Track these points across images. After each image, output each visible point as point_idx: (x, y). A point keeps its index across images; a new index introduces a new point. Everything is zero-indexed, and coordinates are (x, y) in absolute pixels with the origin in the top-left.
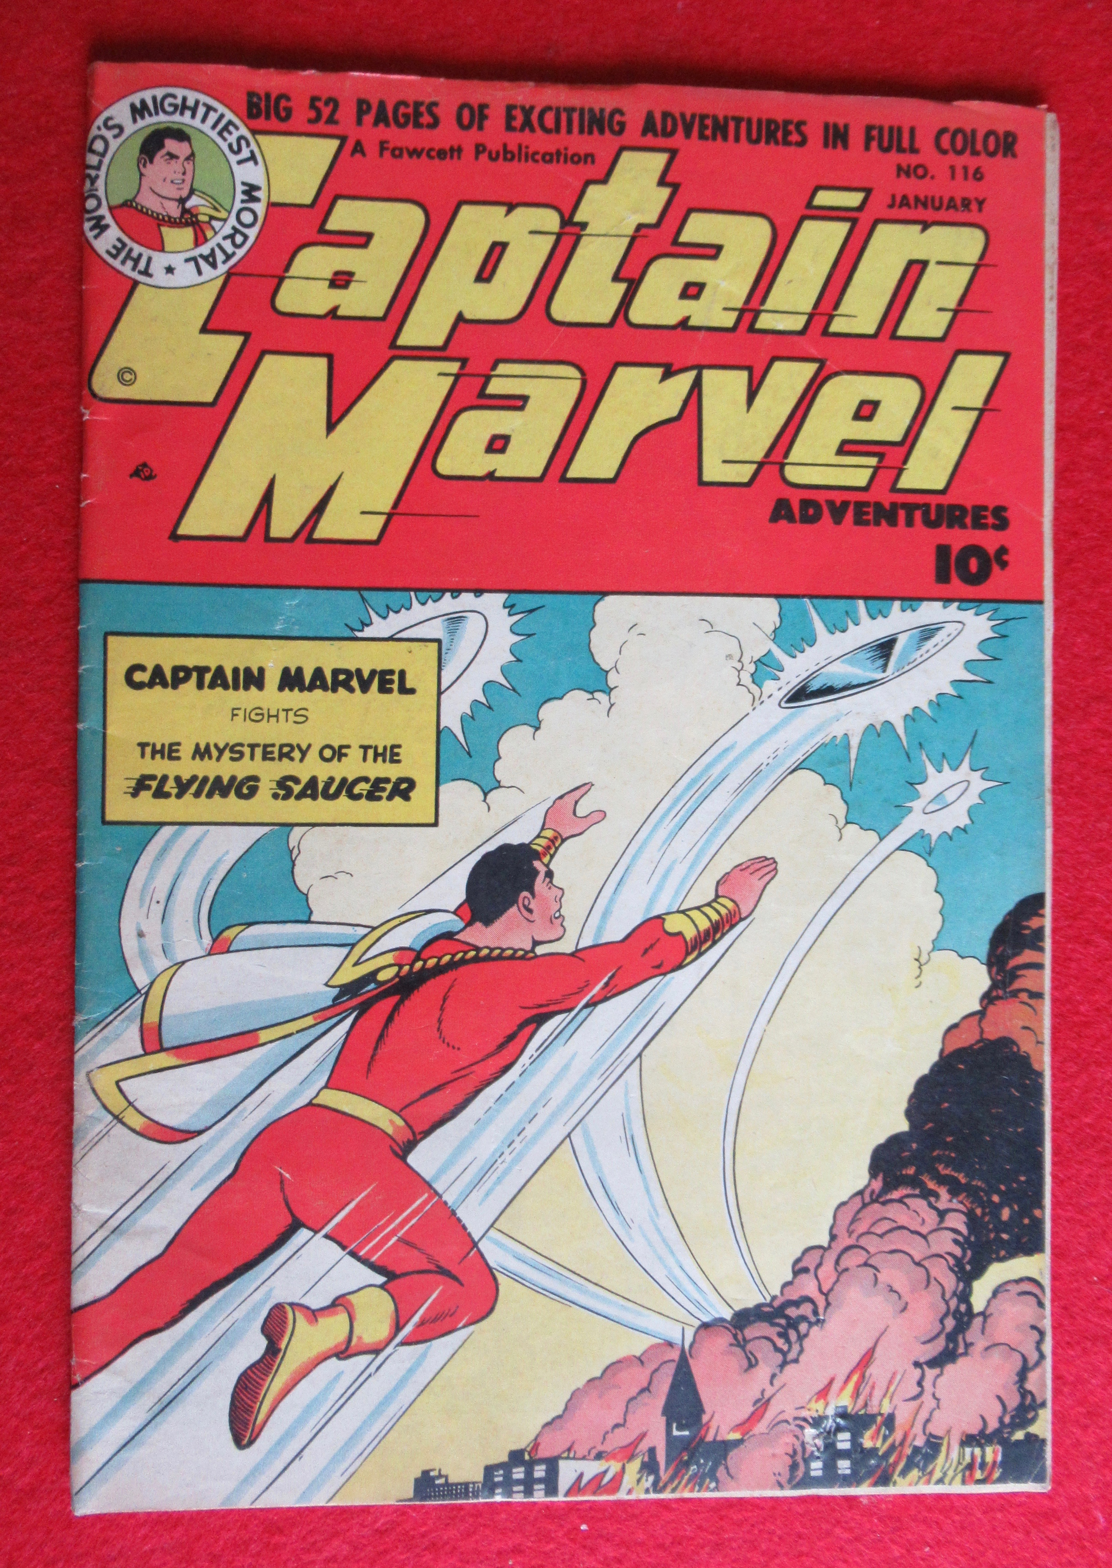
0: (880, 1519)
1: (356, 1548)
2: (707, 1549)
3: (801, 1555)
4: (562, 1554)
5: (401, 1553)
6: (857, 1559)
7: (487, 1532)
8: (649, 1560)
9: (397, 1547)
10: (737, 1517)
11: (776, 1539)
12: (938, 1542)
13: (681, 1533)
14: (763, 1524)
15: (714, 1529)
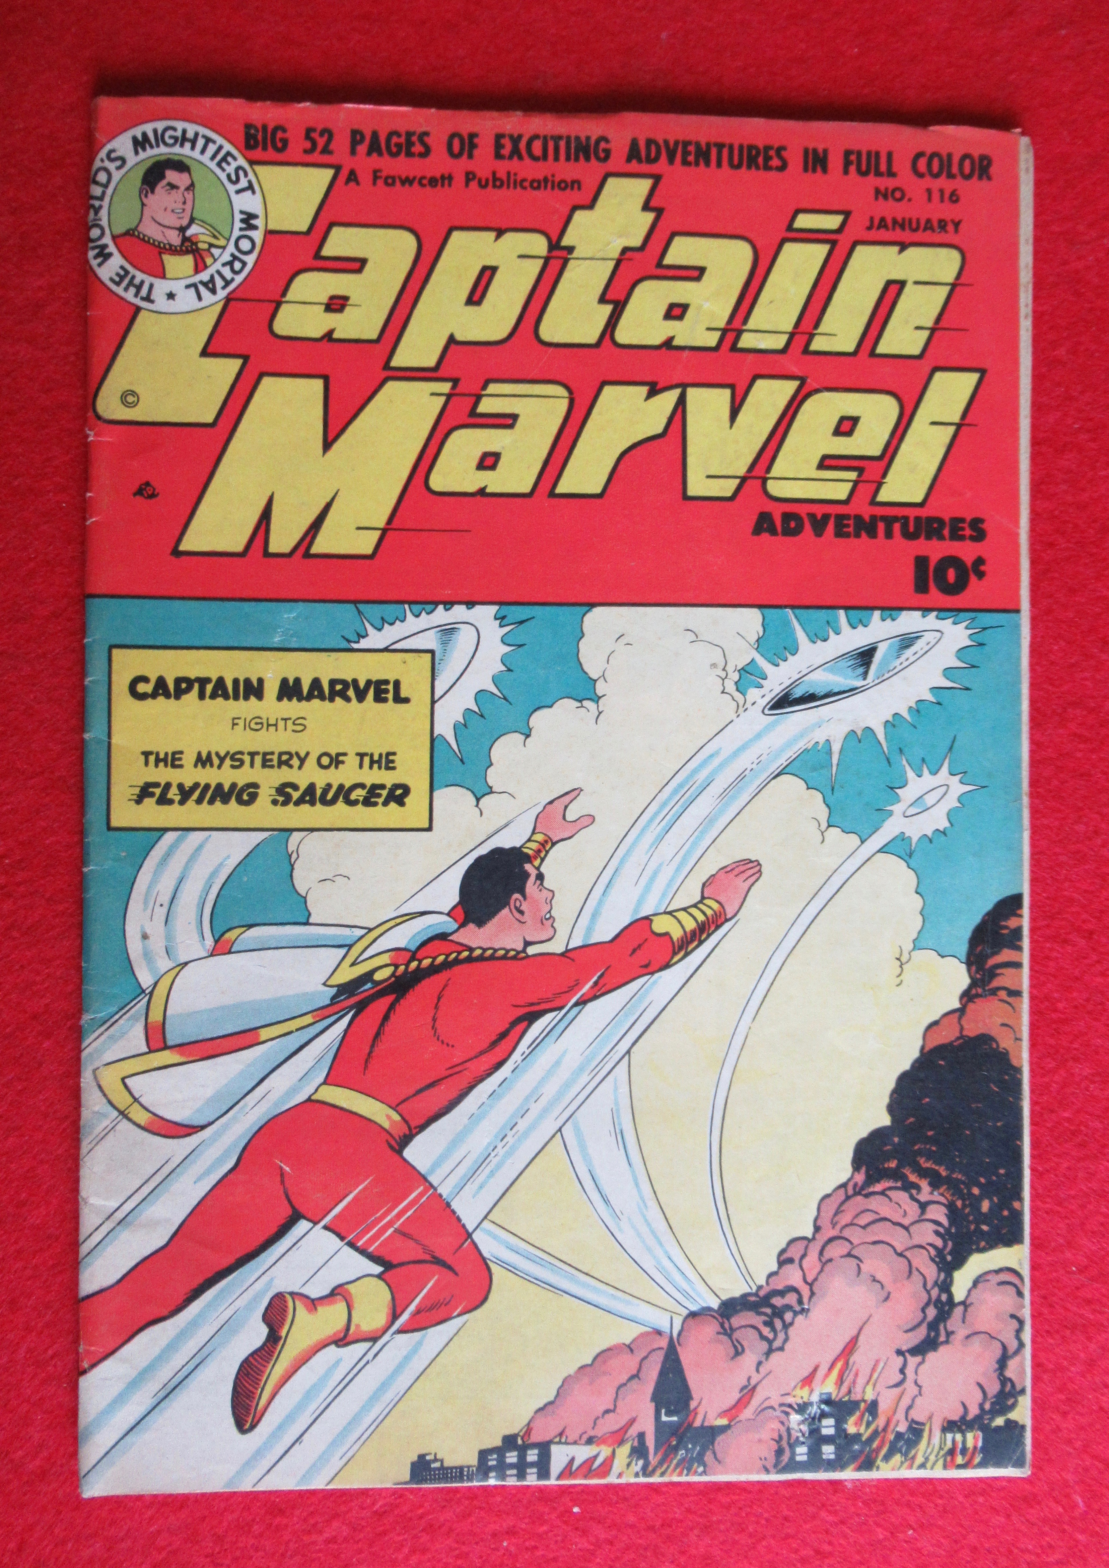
0: (863, 1503)
1: (355, 1530)
2: (696, 1532)
3: (788, 1536)
4: (555, 1535)
5: (399, 1535)
6: (842, 1541)
7: (482, 1514)
8: (640, 1541)
9: (395, 1529)
10: (725, 1500)
11: (763, 1522)
12: (922, 1526)
13: (671, 1516)
14: (751, 1507)
15: (702, 1512)
